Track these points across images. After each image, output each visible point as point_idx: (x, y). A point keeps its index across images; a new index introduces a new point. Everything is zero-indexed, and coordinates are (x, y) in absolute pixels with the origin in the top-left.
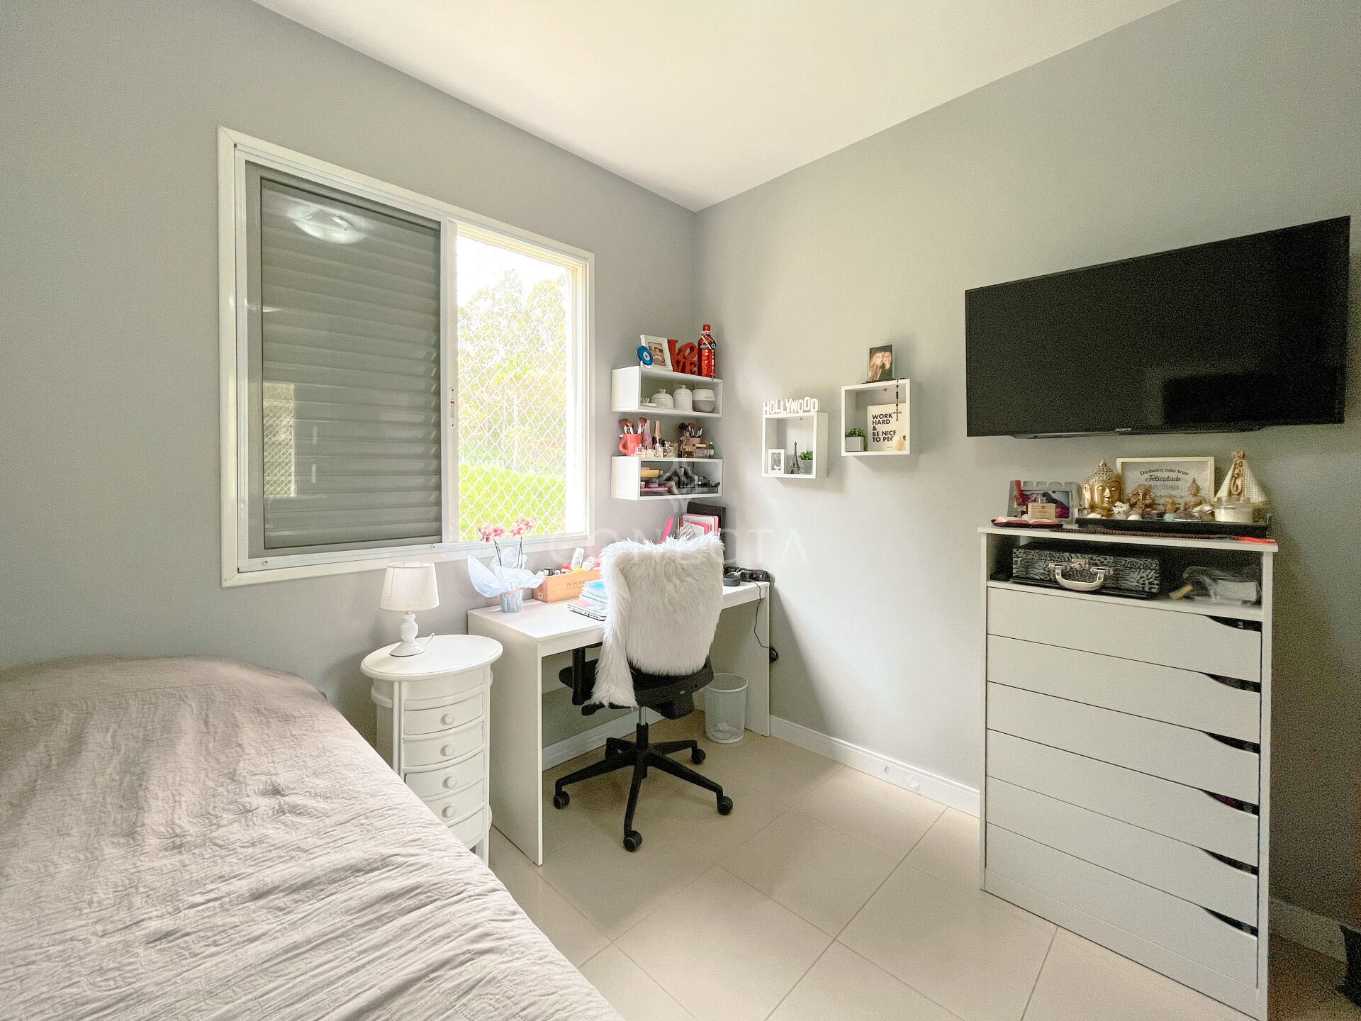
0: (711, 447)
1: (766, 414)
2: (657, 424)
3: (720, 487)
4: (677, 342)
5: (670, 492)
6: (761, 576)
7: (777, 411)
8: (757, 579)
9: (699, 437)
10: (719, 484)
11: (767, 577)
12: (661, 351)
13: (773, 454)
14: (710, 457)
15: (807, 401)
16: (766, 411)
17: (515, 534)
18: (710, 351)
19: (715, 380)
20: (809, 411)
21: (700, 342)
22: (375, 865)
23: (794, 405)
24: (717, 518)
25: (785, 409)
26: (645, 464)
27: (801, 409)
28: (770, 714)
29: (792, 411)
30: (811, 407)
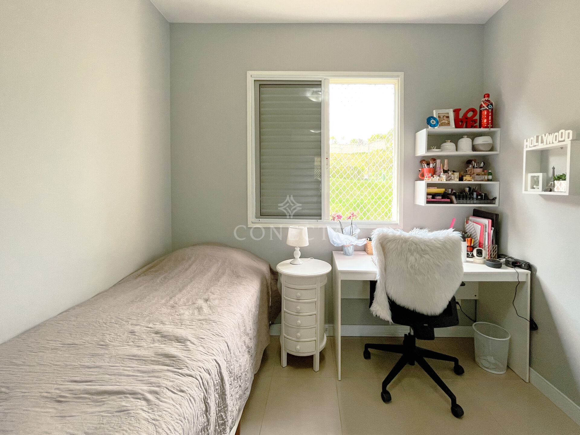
0: (490, 174)
1: (527, 147)
2: (445, 161)
3: (497, 200)
4: (460, 110)
5: (452, 202)
6: (523, 265)
7: (536, 144)
8: (520, 267)
9: (481, 168)
10: (496, 198)
11: (529, 267)
12: (448, 117)
13: (533, 177)
14: (488, 180)
15: (562, 133)
16: (527, 145)
17: (348, 219)
18: (488, 111)
19: (492, 129)
20: (564, 141)
21: (481, 106)
22: (182, 341)
23: (550, 138)
24: (490, 221)
25: (542, 142)
26: (429, 185)
27: (556, 140)
28: (530, 365)
29: (548, 143)
30: (565, 136)
